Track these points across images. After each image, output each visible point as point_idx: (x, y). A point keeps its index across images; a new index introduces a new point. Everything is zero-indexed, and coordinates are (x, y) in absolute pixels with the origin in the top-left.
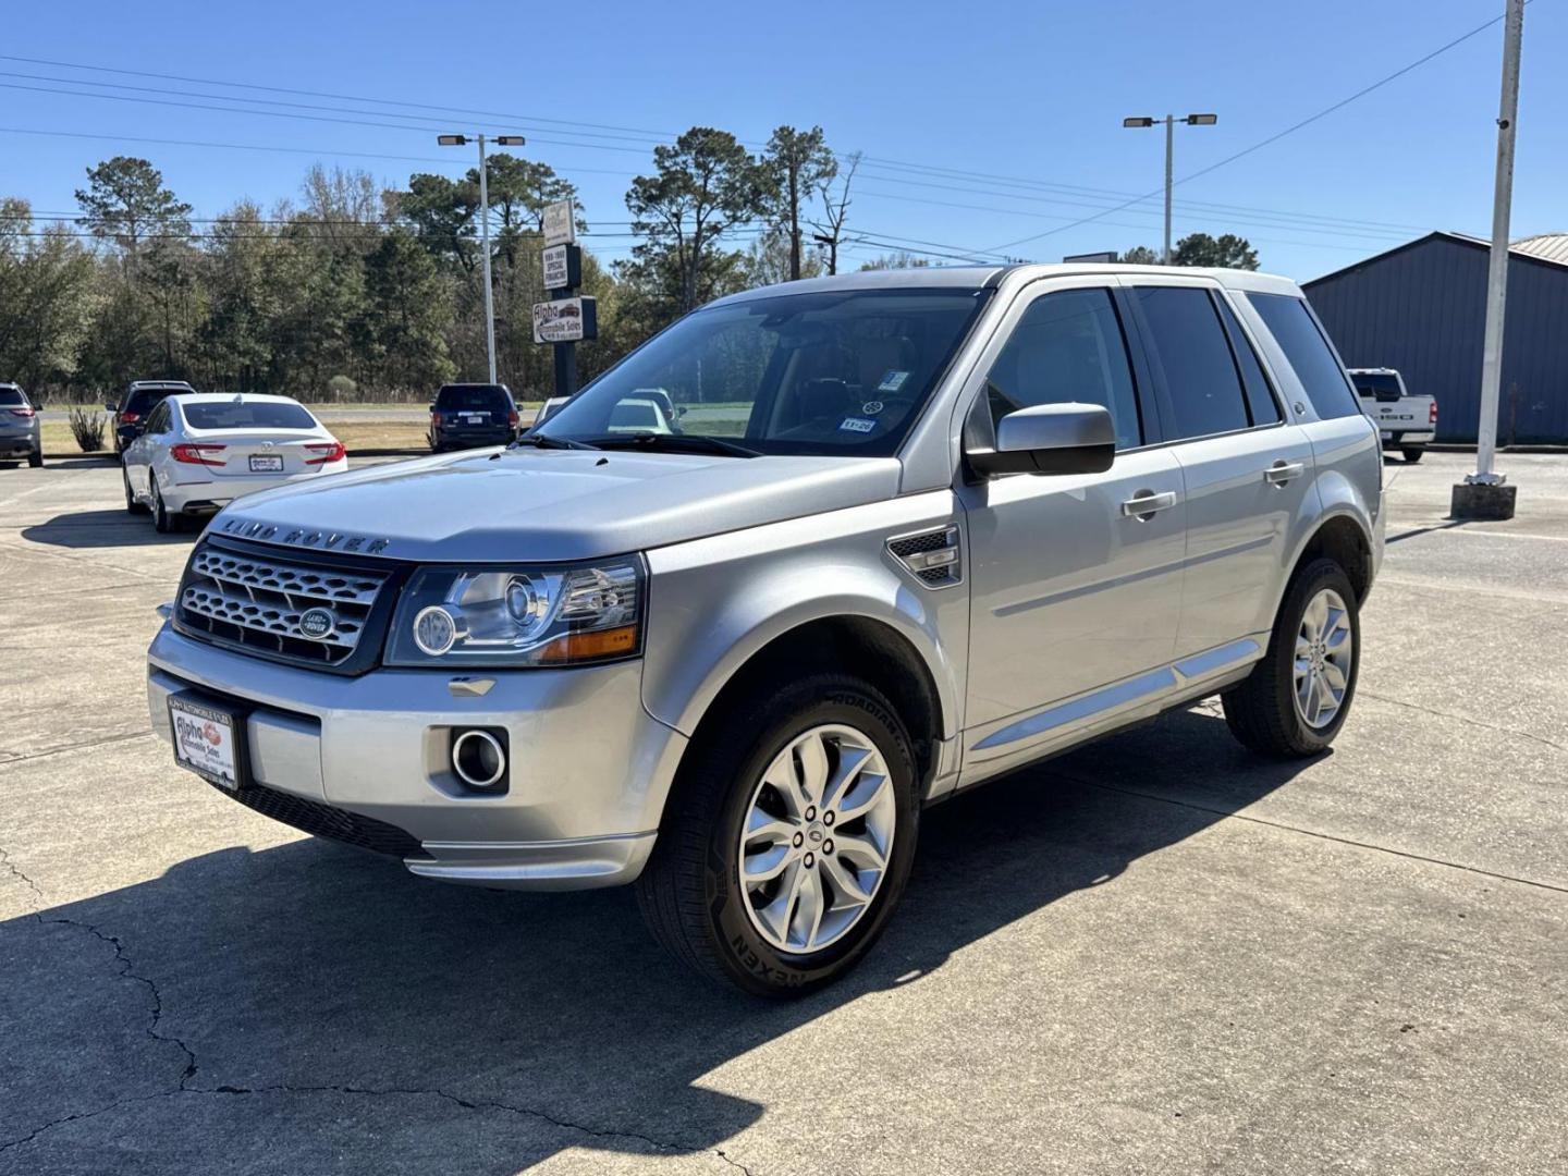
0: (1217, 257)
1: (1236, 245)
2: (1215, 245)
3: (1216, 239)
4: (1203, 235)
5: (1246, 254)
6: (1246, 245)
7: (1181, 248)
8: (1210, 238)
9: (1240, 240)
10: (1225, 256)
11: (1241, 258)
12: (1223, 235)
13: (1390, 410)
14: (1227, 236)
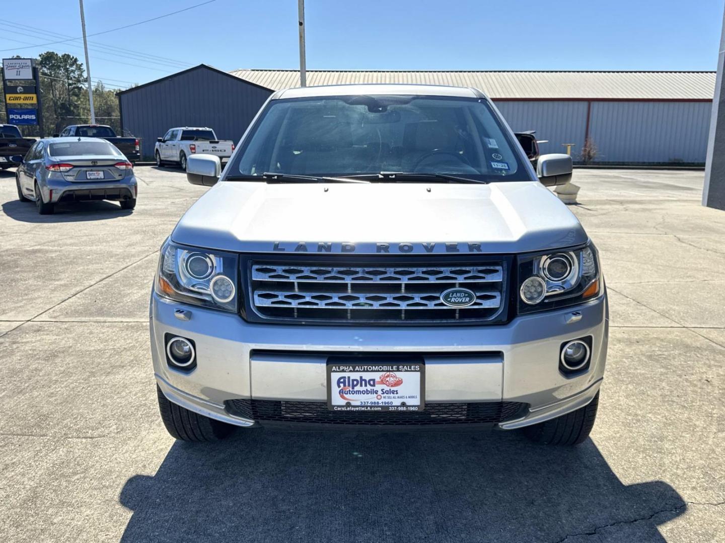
0: (62, 65)
1: (72, 59)
2: (60, 58)
3: (60, 55)
4: (53, 53)
5: (77, 65)
6: (76, 60)
7: (42, 58)
8: (57, 54)
9: (73, 57)
10: (66, 65)
11: (75, 66)
12: (63, 54)
13: (216, 147)
14: (65, 54)
